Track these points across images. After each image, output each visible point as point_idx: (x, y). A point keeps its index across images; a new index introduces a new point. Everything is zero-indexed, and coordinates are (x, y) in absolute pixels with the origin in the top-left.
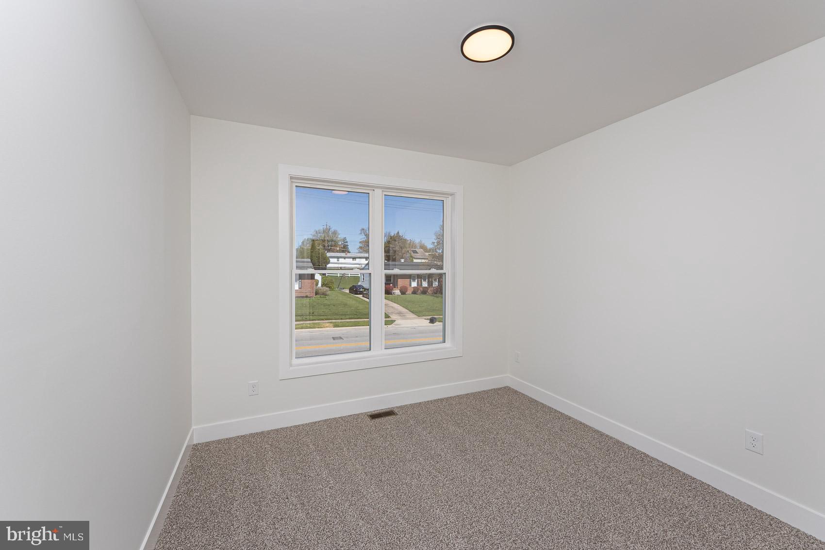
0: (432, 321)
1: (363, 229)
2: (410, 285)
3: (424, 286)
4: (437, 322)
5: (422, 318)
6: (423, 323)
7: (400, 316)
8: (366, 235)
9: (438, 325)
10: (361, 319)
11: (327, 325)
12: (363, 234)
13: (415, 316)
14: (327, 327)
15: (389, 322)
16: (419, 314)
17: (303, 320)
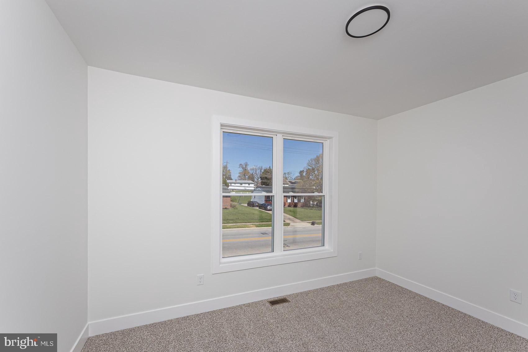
0: (313, 224)
1: (241, 165)
2: (287, 201)
3: (295, 202)
4: (316, 225)
5: (305, 222)
6: (306, 225)
7: (291, 221)
8: (243, 168)
9: (318, 227)
10: (268, 222)
11: (252, 226)
12: (241, 168)
13: (300, 221)
14: (252, 227)
15: (286, 224)
16: (302, 219)
17: (234, 223)
